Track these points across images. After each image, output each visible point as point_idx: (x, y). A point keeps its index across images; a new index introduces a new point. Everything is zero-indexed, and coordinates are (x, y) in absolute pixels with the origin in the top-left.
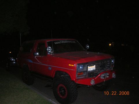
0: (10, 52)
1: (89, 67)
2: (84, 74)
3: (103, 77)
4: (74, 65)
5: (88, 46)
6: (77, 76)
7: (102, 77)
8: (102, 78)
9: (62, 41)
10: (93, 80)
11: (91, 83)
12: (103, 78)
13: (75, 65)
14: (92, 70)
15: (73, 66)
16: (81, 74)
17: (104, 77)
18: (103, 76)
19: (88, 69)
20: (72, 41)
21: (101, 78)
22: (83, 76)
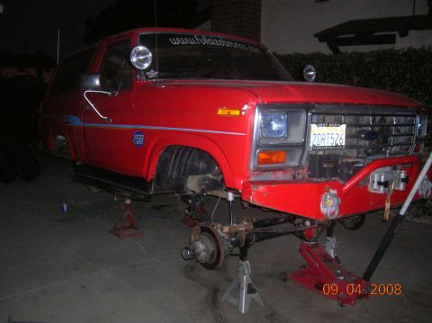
1: (314, 127)
2: (292, 159)
3: (379, 183)
4: (240, 108)
5: (310, 70)
6: (252, 164)
7: (375, 186)
8: (374, 188)
9: (204, 37)
10: (334, 192)
11: (323, 210)
12: (382, 188)
13: (246, 107)
14: (328, 142)
15: (237, 113)
16: (274, 158)
17: (386, 184)
18: (382, 180)
19: (312, 137)
20: (247, 45)
21: (370, 189)
22: (283, 170)
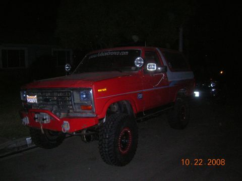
0: (222, 72)
1: (28, 96)
14: (32, 101)
19: (27, 99)
